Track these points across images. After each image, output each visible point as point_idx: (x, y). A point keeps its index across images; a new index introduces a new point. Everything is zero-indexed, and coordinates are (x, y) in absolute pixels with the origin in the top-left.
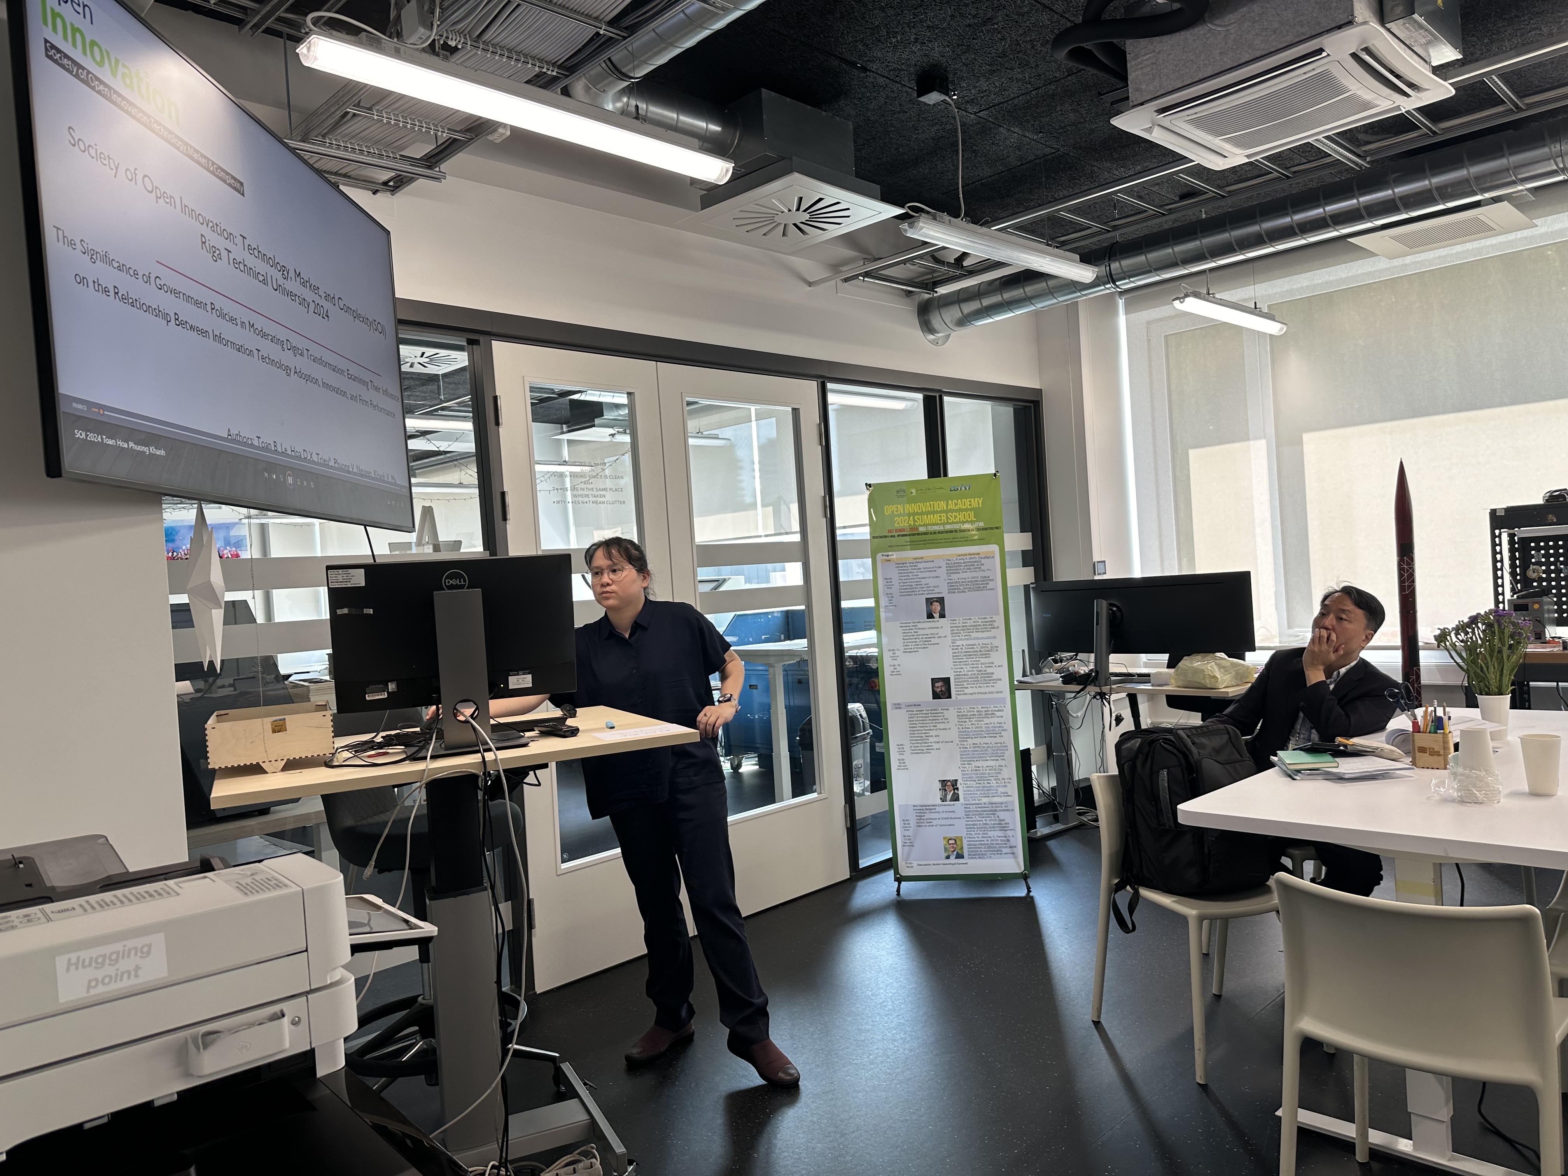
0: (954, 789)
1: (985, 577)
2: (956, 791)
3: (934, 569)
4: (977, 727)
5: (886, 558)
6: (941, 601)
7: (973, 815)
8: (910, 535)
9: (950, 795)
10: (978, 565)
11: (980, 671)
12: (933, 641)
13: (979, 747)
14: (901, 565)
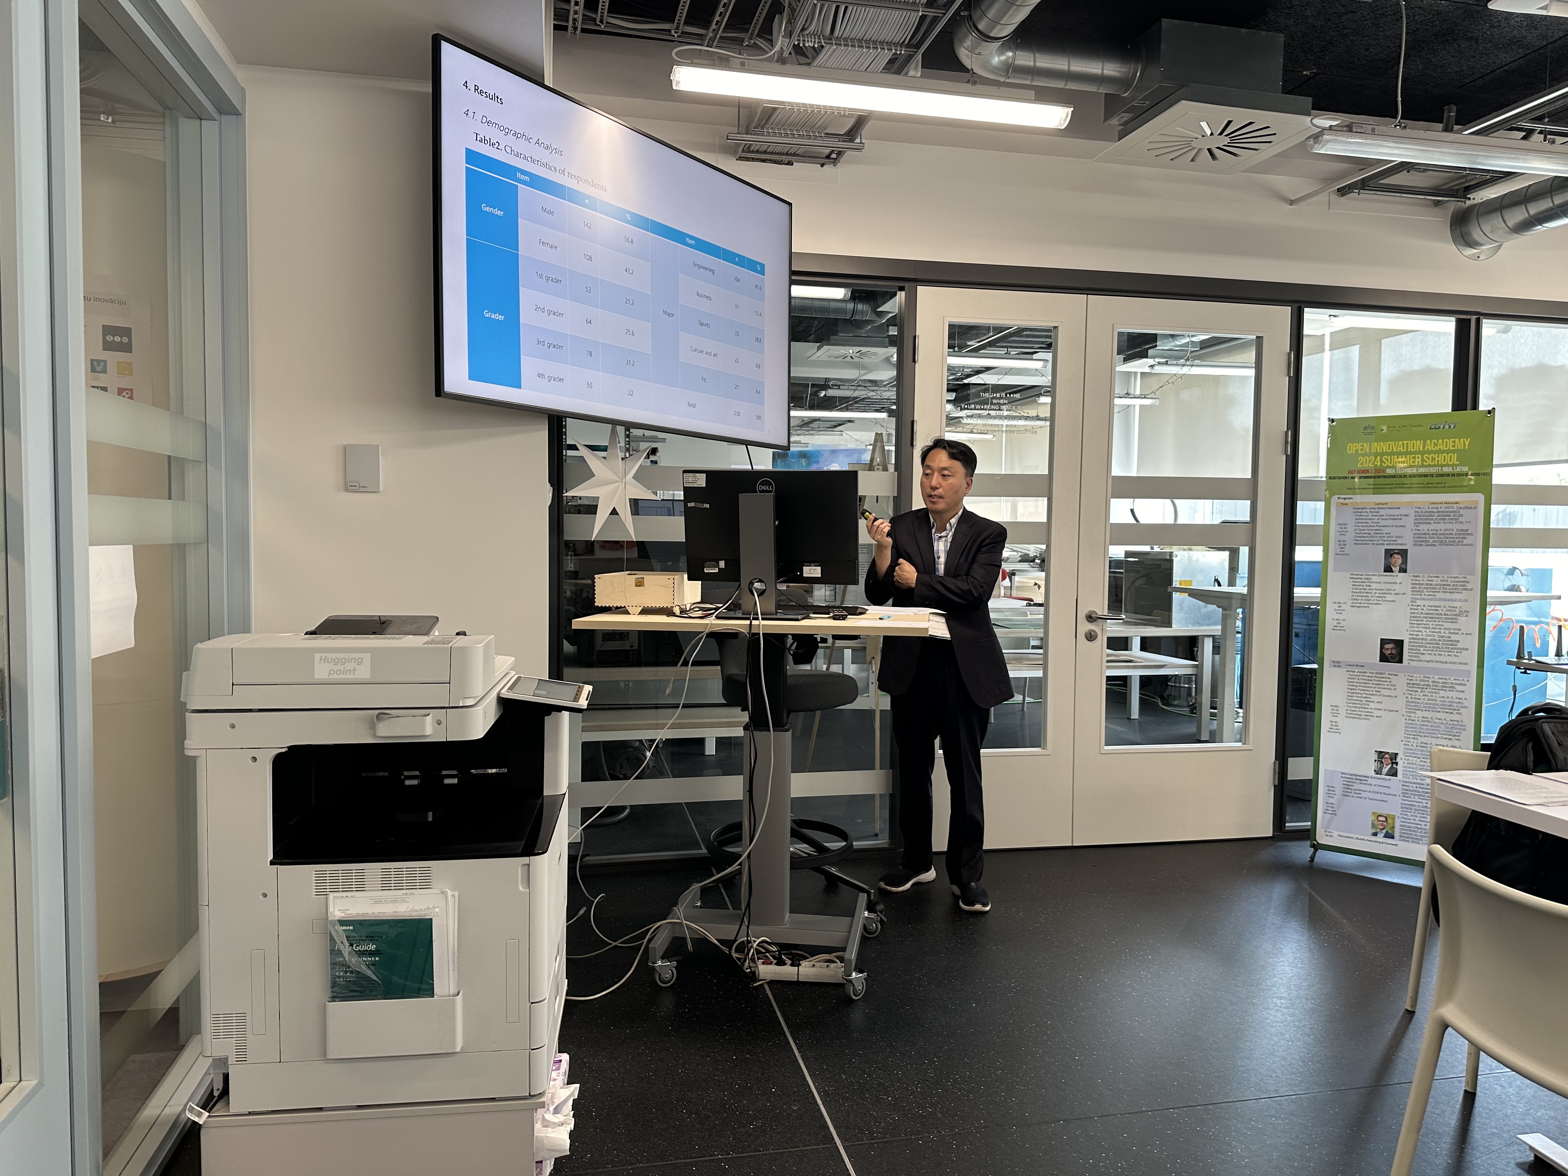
0: (1393, 763)
1: (1462, 530)
2: (1394, 766)
3: (1399, 517)
4: (1430, 700)
5: (1342, 501)
6: (1404, 553)
7: (1413, 794)
8: (1374, 477)
9: (1387, 770)
10: (1455, 516)
11: (1442, 637)
12: (1389, 597)
13: (1429, 722)
14: (1358, 510)
